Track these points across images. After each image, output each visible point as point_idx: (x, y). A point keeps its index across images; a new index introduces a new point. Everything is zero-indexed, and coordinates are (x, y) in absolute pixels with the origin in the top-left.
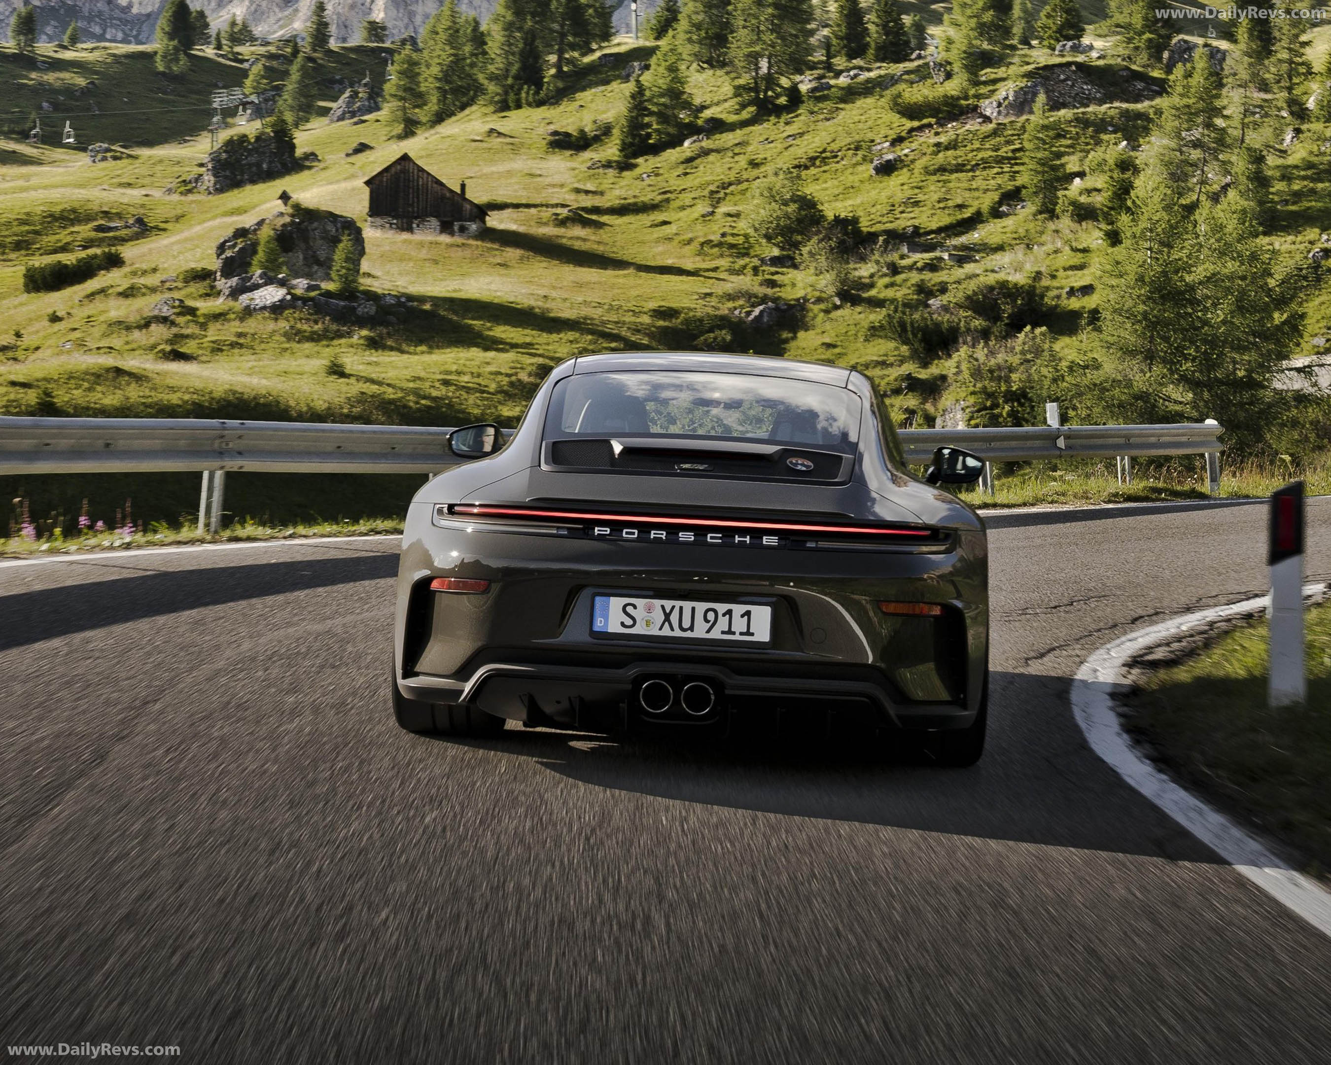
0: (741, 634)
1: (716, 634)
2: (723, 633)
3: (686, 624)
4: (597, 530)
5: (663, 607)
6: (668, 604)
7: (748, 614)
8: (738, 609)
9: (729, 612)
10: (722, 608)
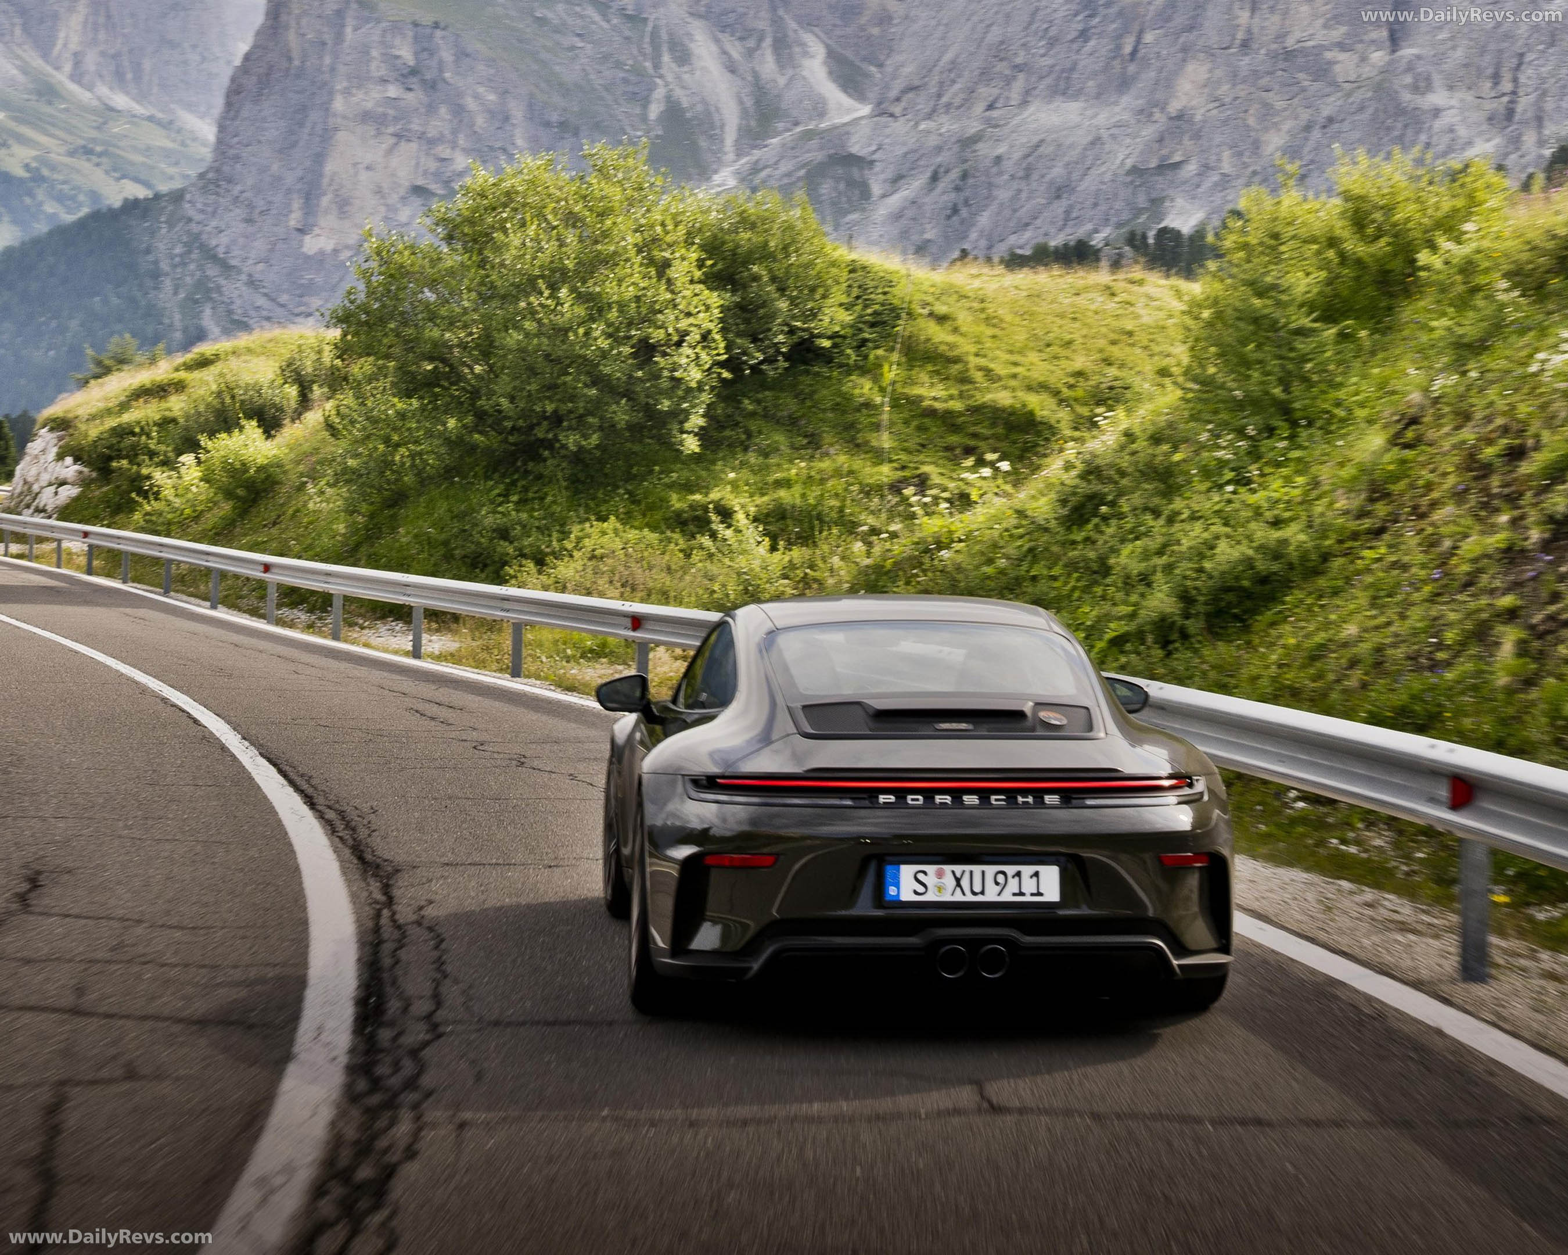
0: (1032, 895)
1: (1007, 897)
2: (1014, 894)
3: (977, 888)
4: (882, 799)
5: (953, 872)
6: (958, 869)
7: (1036, 874)
8: (1027, 870)
9: (1018, 874)
10: (1010, 870)
